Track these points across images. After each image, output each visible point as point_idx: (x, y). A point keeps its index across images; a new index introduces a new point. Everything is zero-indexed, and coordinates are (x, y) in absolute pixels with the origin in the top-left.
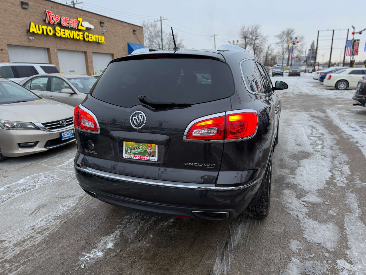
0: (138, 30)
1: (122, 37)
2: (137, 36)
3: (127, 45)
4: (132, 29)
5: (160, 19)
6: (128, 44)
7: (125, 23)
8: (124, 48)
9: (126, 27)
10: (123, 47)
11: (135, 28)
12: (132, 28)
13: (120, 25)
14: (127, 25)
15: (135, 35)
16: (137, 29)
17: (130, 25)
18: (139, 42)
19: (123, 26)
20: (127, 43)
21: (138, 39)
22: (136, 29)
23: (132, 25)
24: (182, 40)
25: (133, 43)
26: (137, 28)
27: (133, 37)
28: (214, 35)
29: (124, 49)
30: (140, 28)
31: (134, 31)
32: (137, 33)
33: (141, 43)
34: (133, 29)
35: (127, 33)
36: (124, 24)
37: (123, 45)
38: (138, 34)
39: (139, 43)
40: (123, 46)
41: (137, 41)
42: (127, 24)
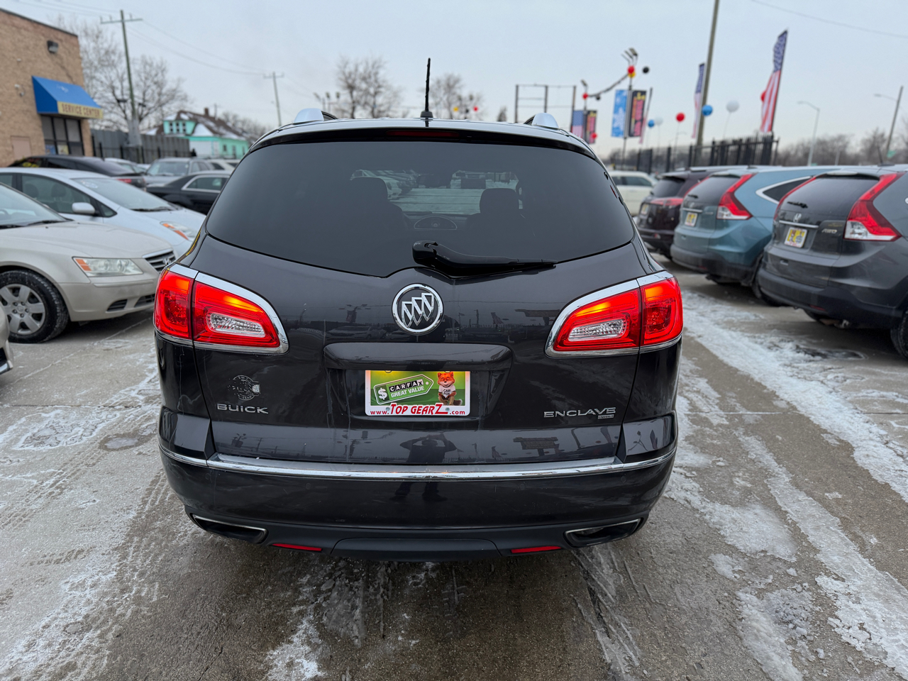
0: (64, 43)
1: (14, 58)
2: (61, 59)
3: (31, 83)
4: (42, 38)
5: (119, 18)
6: (35, 81)
7: (18, 19)
8: (23, 93)
9: (23, 31)
10: (17, 89)
11: (53, 36)
12: (43, 35)
13: (5, 23)
14: (24, 23)
15: (53, 56)
16: (61, 40)
17: (35, 25)
18: (70, 77)
19: (13, 25)
20: (30, 77)
21: (63, 68)
22: (57, 39)
23: (41, 27)
24: (180, 80)
25: (49, 78)
26: (60, 36)
27: (48, 60)
28: (274, 74)
29: (21, 95)
30: (68, 37)
31: (50, 44)
32: (60, 50)
33: (74, 80)
34: (48, 39)
35: (27, 48)
36: (17, 21)
37: (18, 83)
38: (63, 55)
39: (67, 81)
40: (16, 85)
41: (63, 73)
42: (26, 22)
